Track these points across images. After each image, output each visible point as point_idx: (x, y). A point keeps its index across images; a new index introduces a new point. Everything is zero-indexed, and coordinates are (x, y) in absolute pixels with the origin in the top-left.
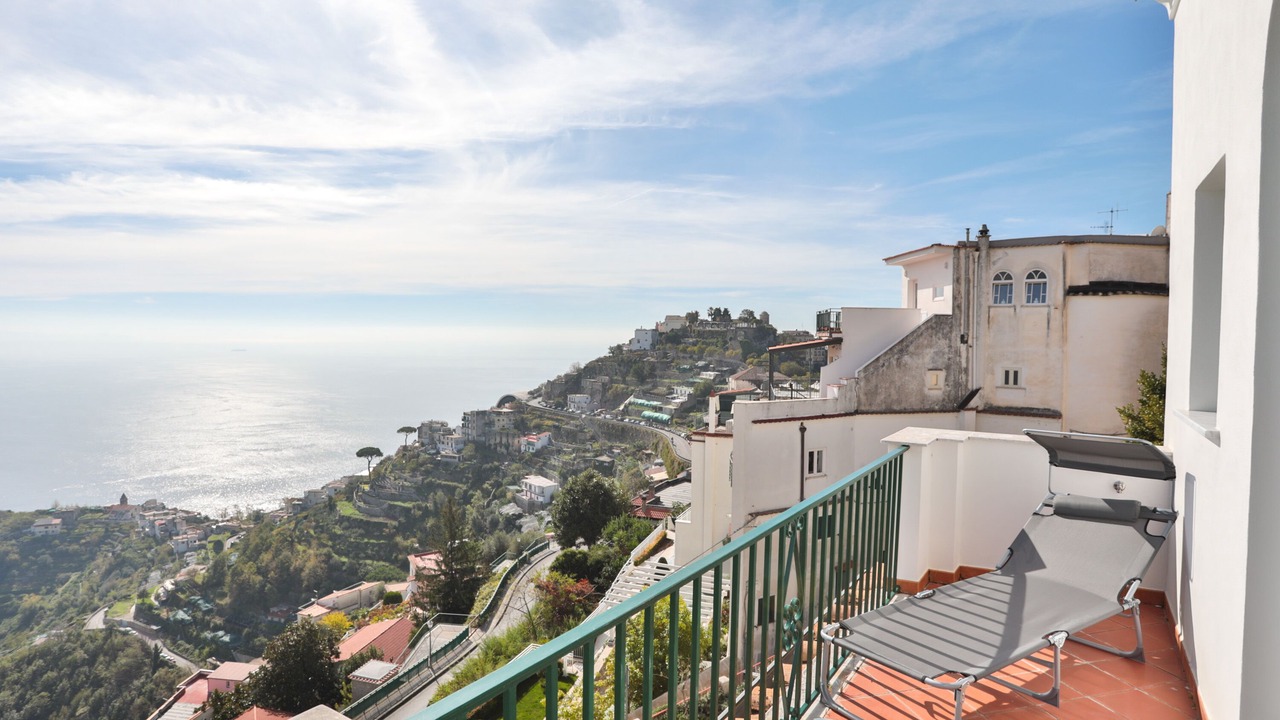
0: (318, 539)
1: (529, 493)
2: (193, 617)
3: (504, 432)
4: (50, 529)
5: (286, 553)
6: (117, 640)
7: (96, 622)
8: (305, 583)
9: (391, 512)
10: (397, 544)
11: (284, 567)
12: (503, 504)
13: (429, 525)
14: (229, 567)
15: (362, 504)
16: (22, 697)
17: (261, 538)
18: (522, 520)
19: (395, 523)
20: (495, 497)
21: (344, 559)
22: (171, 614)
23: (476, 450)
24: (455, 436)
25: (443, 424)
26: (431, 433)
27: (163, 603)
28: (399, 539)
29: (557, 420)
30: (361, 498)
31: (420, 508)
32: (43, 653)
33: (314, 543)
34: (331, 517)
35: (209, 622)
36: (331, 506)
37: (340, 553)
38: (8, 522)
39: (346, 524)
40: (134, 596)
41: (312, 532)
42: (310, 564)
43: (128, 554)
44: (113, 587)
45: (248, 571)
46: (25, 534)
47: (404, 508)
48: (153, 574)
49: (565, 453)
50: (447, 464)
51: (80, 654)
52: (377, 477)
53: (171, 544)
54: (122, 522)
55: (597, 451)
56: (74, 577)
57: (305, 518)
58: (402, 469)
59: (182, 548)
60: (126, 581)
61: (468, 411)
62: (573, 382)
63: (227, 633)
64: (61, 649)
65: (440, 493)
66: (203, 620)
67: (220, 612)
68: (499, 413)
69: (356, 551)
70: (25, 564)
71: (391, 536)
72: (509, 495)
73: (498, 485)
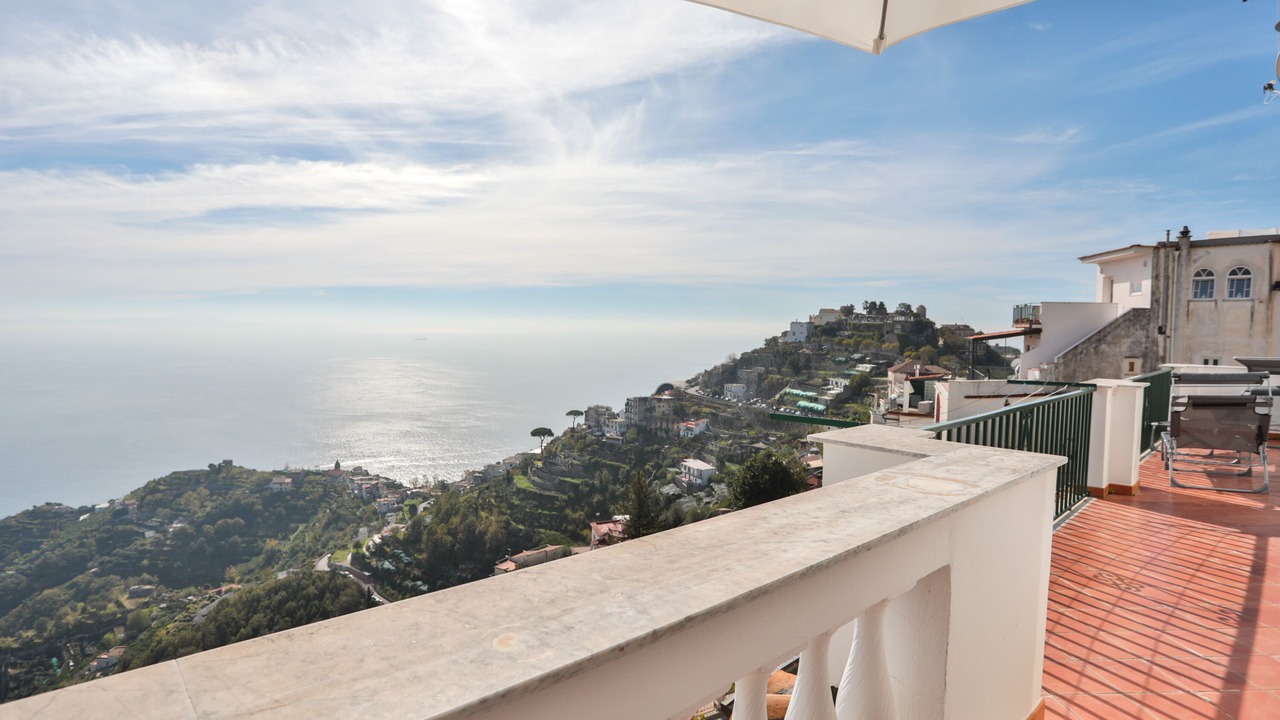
0: (499, 507)
1: (687, 476)
2: (397, 567)
3: (664, 417)
4: (284, 486)
5: (472, 518)
6: (340, 581)
7: (322, 565)
8: (488, 546)
9: (561, 487)
10: (566, 516)
11: (470, 530)
12: (663, 484)
13: (595, 500)
14: (425, 527)
15: (536, 479)
16: (272, 619)
17: (451, 504)
18: (682, 500)
19: (565, 497)
20: (655, 478)
21: (521, 527)
22: (379, 564)
23: (638, 434)
24: (620, 420)
25: (608, 409)
26: (598, 416)
27: (372, 554)
28: (568, 511)
29: (715, 408)
30: (535, 474)
31: (587, 485)
32: (285, 585)
33: (495, 510)
34: (509, 488)
35: (409, 573)
36: (509, 479)
37: (518, 522)
38: (253, 479)
39: (522, 495)
40: (350, 545)
41: (493, 501)
42: (492, 529)
43: (342, 511)
44: (332, 538)
45: (441, 530)
46: (267, 489)
47: (573, 484)
48: (361, 530)
49: (722, 439)
50: (612, 445)
51: (312, 590)
52: (549, 455)
53: (375, 505)
54: (336, 484)
55: (753, 438)
56: (301, 527)
57: (487, 488)
58: (571, 448)
59: (384, 509)
60: (341, 534)
61: (631, 397)
62: (729, 372)
63: (424, 583)
64: (299, 584)
65: (605, 472)
66: (404, 570)
67: (419, 564)
68: (660, 400)
69: (531, 520)
70: (267, 514)
71: (562, 509)
72: (669, 476)
73: (658, 467)
